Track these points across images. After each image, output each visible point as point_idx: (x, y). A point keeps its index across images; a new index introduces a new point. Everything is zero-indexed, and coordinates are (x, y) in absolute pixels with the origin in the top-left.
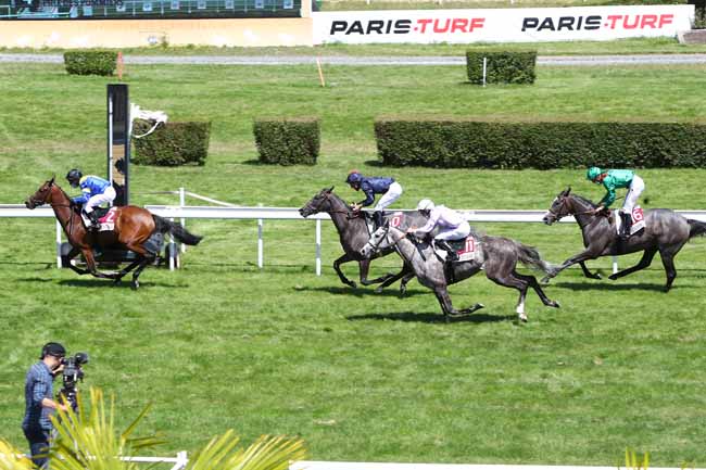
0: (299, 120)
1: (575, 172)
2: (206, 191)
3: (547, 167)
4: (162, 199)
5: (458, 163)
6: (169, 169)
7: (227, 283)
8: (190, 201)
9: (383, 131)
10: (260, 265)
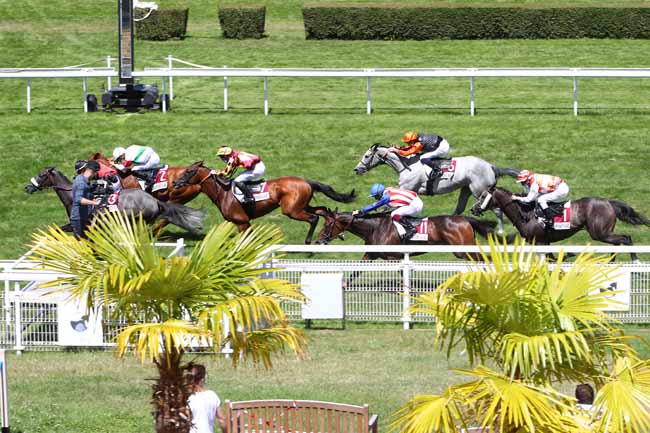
0: (249, 7)
1: (441, 42)
2: (187, 58)
3: (421, 39)
4: (155, 63)
5: (361, 36)
6: (160, 43)
7: (203, 121)
8: (175, 65)
9: (308, 15)
10: (226, 108)
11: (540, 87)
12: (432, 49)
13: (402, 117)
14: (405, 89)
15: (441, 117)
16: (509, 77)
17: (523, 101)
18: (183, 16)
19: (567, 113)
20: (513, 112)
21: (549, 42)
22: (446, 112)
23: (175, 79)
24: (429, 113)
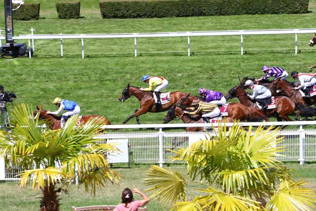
0: (72, 3)
1: (171, 19)
3: (160, 17)
4: (24, 32)
5: (130, 17)
6: (25, 21)
7: (51, 62)
8: (35, 33)
9: (102, 6)
10: (62, 55)
11: (223, 41)
12: (166, 22)
13: (153, 58)
14: (154, 43)
15: (173, 58)
16: (207, 36)
17: (215, 48)
18: (38, 7)
19: (238, 54)
20: (210, 54)
21: (227, 17)
22: (176, 55)
23: (35, 40)
24: (167, 56)
